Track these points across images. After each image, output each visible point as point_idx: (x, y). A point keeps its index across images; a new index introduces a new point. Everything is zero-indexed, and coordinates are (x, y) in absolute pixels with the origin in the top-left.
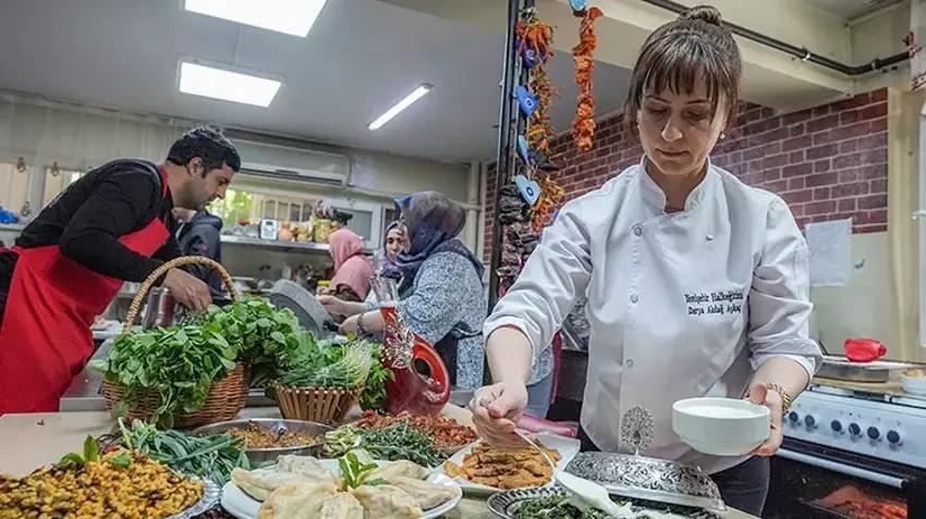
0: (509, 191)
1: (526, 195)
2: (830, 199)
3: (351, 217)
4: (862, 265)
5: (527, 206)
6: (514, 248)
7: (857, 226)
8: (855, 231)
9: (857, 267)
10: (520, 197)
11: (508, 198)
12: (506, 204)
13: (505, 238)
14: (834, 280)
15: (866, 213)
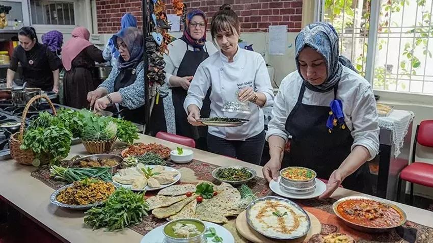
0: (150, 39)
1: (157, 41)
2: (279, 15)
3: (10, 8)
4: (291, 46)
5: (157, 45)
6: (153, 65)
7: (290, 29)
8: (289, 31)
9: (289, 47)
10: (155, 42)
11: (150, 43)
12: (149, 46)
13: (150, 61)
14: (280, 52)
15: (293, 23)
